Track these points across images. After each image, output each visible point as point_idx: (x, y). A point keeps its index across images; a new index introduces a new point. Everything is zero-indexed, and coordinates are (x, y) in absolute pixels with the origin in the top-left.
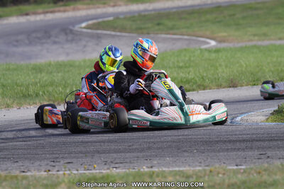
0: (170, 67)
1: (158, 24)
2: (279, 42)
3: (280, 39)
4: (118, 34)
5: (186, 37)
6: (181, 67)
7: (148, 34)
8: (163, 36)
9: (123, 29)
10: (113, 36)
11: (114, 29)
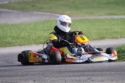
0: (39, 30)
1: (33, 6)
2: (99, 18)
3: (100, 15)
4: (11, 11)
5: (48, 14)
6: (45, 30)
7: (27, 11)
8: (36, 13)
9: (13, 8)
10: (8, 12)
11: (8, 8)
